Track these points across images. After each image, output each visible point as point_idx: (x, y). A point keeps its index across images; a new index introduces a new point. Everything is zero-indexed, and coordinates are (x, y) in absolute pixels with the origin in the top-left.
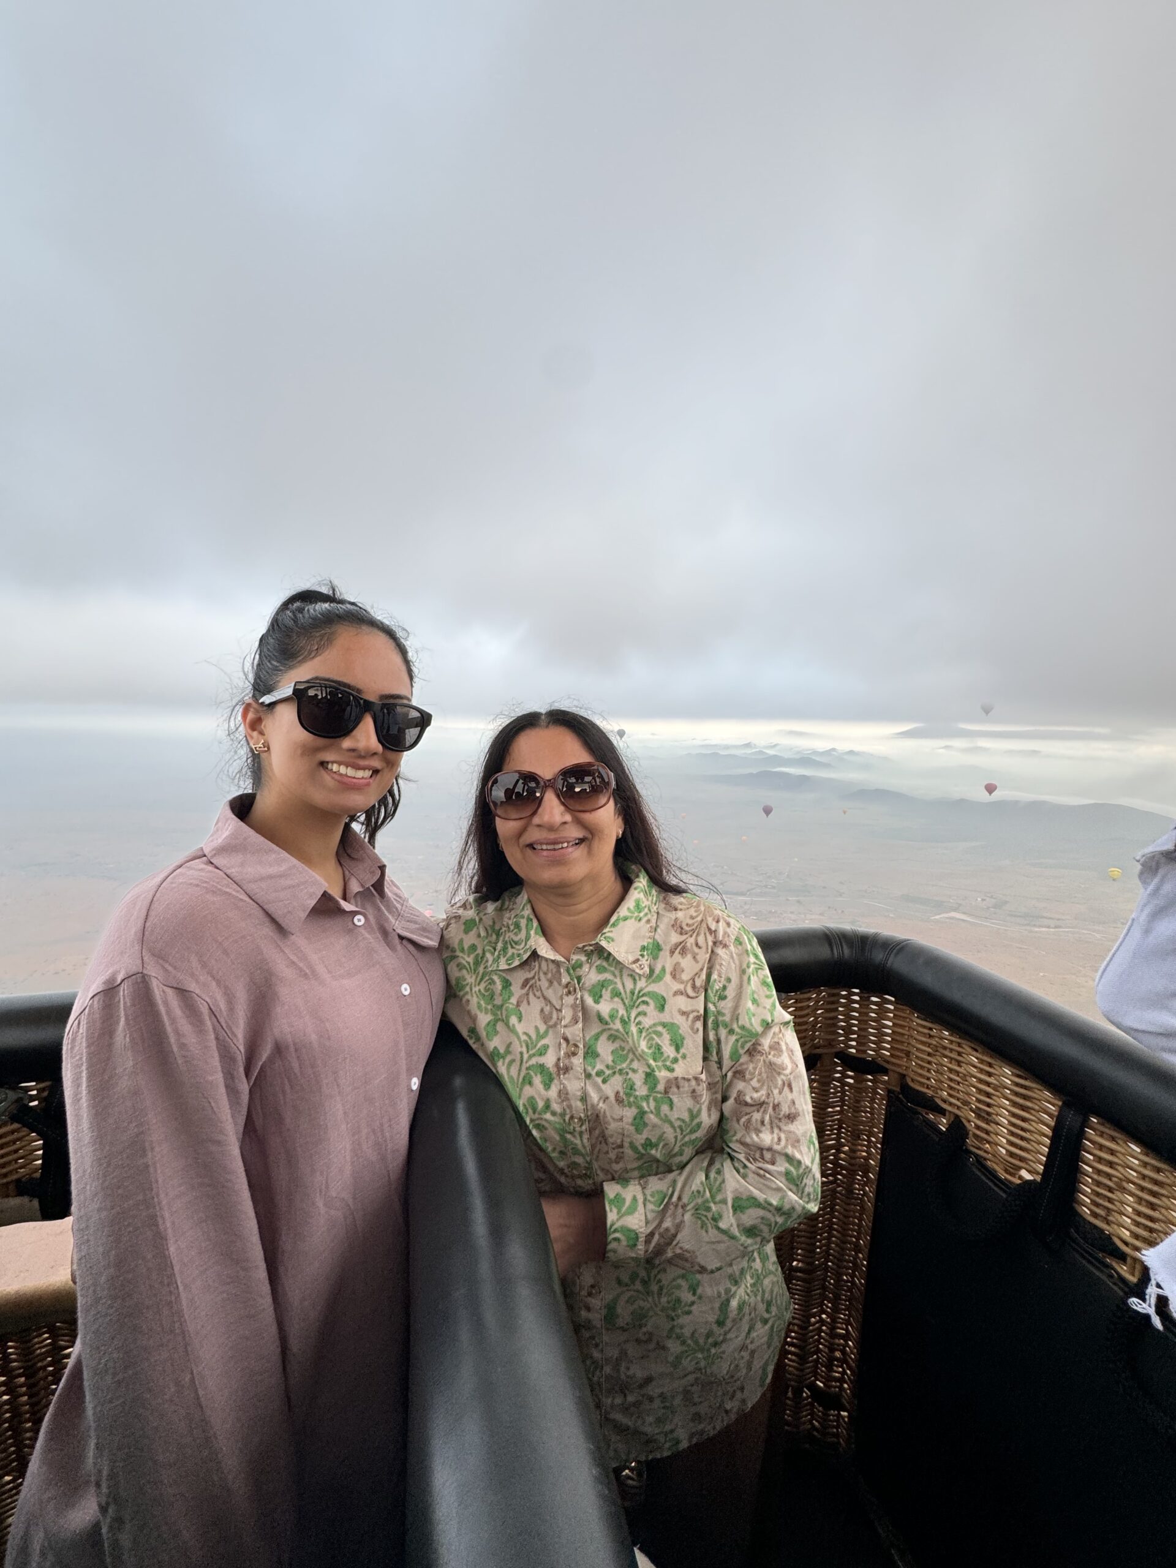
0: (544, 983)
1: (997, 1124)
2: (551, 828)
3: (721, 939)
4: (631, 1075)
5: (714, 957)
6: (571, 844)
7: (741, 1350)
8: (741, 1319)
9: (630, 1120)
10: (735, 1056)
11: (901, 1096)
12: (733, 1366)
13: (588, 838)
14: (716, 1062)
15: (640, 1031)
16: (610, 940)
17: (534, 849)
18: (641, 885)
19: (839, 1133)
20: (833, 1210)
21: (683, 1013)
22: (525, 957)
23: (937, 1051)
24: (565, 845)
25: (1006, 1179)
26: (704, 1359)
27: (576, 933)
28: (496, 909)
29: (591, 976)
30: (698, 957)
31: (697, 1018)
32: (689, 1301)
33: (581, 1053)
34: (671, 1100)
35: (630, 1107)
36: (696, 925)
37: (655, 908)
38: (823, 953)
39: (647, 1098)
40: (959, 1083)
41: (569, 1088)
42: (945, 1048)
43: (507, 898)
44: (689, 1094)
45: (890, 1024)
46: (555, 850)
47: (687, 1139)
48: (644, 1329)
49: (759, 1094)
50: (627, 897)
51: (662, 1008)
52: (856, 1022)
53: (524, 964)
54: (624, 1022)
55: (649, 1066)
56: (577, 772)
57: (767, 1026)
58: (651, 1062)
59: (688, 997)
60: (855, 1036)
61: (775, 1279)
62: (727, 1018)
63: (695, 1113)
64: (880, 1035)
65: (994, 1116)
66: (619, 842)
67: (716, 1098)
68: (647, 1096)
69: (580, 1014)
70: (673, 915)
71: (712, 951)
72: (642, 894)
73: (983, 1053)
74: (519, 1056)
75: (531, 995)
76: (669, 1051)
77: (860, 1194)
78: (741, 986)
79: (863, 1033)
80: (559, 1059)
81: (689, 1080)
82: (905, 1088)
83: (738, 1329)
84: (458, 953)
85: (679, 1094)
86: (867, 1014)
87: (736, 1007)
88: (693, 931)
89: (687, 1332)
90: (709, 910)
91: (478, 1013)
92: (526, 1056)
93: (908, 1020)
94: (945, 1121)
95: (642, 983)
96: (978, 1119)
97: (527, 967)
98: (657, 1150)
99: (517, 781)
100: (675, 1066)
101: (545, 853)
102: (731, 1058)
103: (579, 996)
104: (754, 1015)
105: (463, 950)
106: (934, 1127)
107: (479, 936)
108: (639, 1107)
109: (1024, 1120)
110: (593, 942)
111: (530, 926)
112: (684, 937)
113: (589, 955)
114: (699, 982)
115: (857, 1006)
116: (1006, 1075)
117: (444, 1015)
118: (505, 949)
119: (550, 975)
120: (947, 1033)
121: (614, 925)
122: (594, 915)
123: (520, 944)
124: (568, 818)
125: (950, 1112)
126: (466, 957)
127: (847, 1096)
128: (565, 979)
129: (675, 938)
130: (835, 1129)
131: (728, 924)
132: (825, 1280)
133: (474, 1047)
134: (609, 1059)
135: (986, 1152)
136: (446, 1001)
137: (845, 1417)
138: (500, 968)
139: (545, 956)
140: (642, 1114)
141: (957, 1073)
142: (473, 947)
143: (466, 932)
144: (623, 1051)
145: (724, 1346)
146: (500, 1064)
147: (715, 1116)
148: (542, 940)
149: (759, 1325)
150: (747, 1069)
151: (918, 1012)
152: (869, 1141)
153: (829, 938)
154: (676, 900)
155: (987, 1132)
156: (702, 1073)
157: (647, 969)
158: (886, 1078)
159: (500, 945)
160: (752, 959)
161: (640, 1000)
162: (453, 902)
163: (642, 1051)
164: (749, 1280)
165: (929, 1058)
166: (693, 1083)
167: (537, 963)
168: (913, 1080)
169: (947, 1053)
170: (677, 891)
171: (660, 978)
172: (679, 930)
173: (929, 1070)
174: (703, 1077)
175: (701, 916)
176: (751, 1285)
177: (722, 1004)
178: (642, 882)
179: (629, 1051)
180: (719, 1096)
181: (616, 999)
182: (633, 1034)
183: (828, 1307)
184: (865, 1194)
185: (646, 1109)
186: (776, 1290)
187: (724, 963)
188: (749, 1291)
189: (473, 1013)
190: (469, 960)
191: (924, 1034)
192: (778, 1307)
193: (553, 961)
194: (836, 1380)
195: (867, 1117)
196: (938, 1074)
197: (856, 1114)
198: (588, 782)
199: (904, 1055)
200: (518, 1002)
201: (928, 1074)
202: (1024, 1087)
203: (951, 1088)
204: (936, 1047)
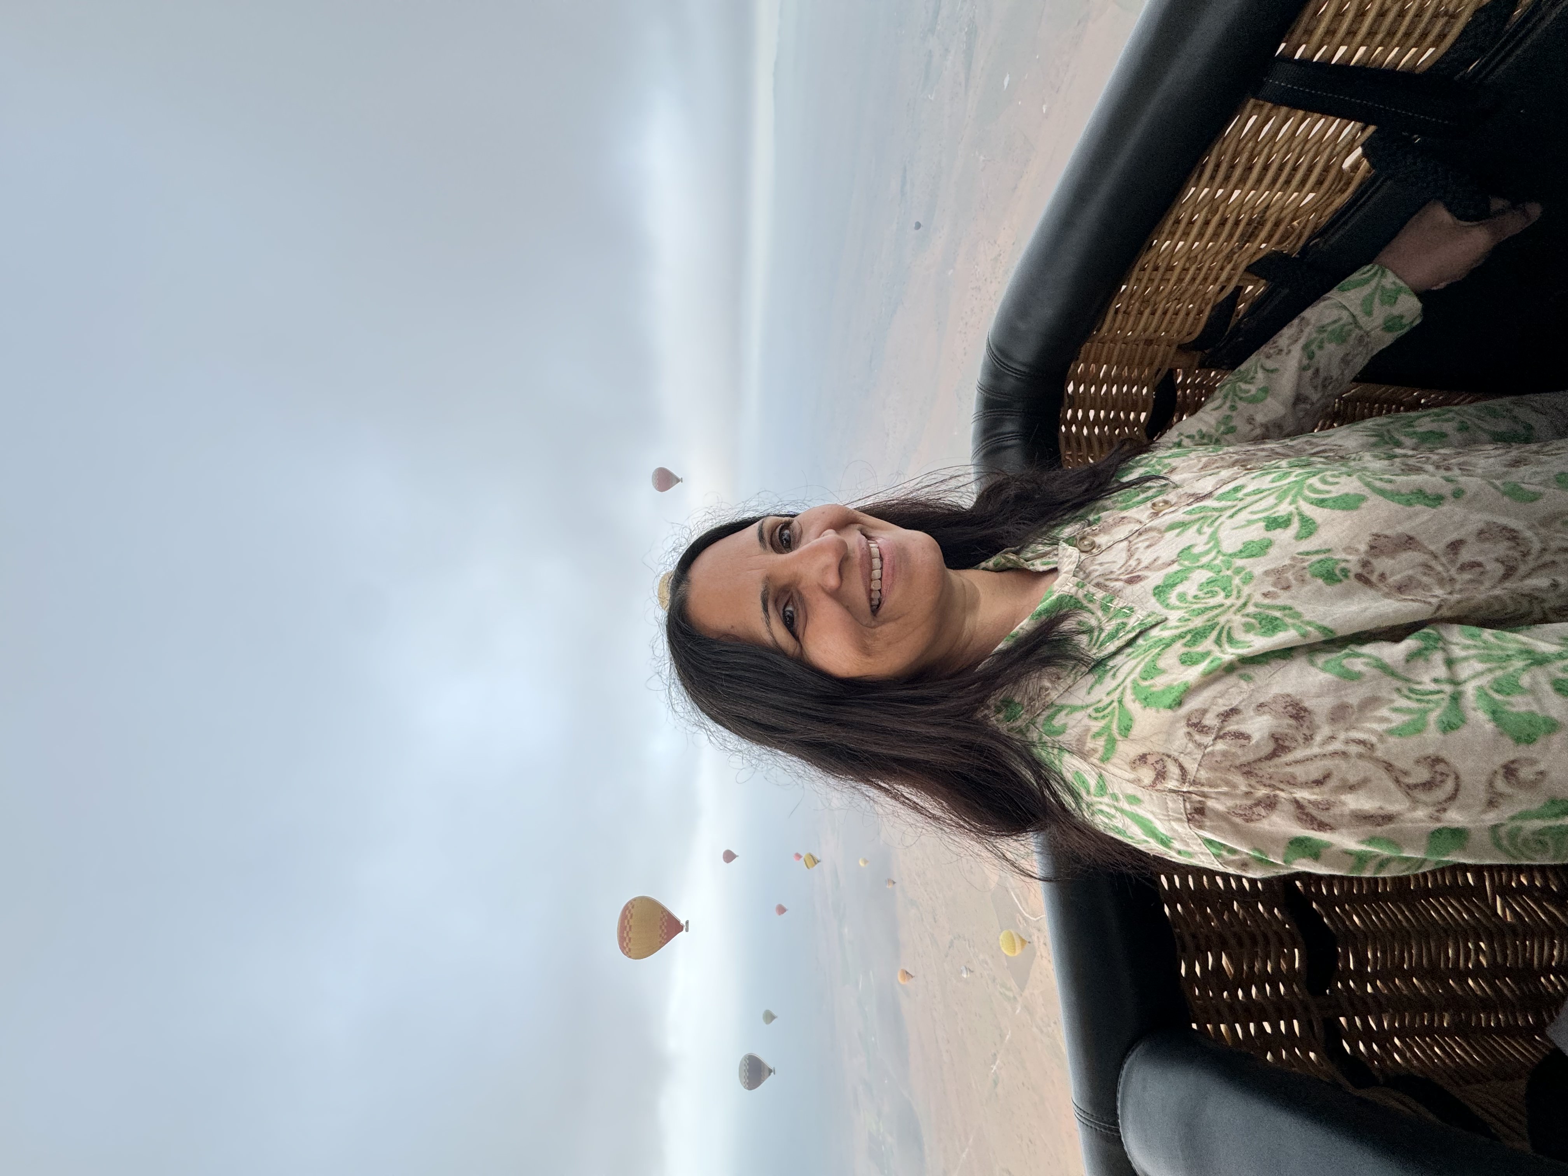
1: (1267, 207)
11: (1209, 350)
23: (1149, 301)
25: (1354, 193)
40: (1199, 269)
42: (1145, 290)
45: (1105, 367)
60: (1122, 412)
64: (1120, 380)
79: (1119, 402)
82: (1198, 344)
86: (1092, 398)
93: (1101, 343)
94: (1250, 288)
96: (1256, 236)
106: (1259, 302)
109: (1266, 168)
115: (1080, 412)
116: (1195, 195)
120: (1124, 287)
125: (1240, 280)
135: (1305, 227)
141: (1185, 270)
151: (1092, 332)
155: (1277, 224)
158: (1180, 371)
165: (1159, 312)
168: (1189, 334)
169: (1153, 286)
173: (1176, 313)
191: (1125, 320)
196: (1184, 298)
199: (1151, 349)
201: (1182, 314)
202: (1218, 166)
203: (1205, 279)
204: (1143, 302)
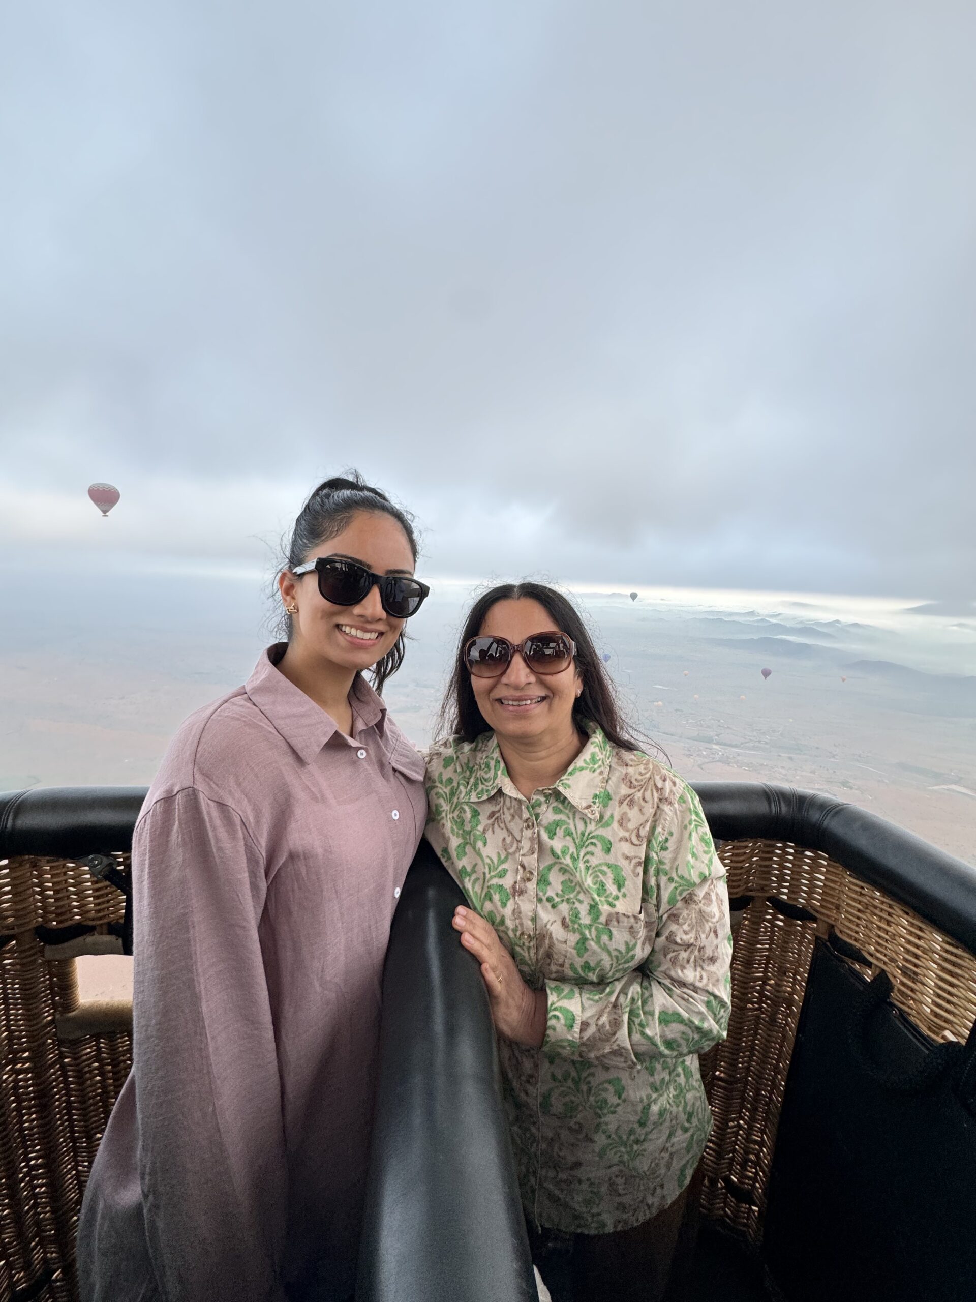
0: (508, 817)
1: (923, 984)
2: (517, 688)
3: (667, 795)
4: (577, 905)
5: (659, 813)
6: (534, 701)
7: (661, 1152)
8: (661, 1124)
9: (573, 944)
10: (672, 901)
11: (828, 944)
12: (653, 1165)
13: (550, 696)
14: (655, 905)
15: (588, 868)
16: (567, 786)
17: (502, 703)
18: (597, 740)
19: (766, 968)
20: (756, 1033)
21: (627, 858)
22: (492, 793)
23: (867, 908)
24: (529, 702)
25: (928, 1036)
26: (628, 1153)
27: (536, 776)
28: (471, 750)
29: (548, 815)
30: (644, 810)
31: (639, 863)
32: (615, 1103)
33: (535, 880)
34: (610, 932)
35: (574, 932)
36: (644, 781)
37: (608, 762)
38: (762, 808)
39: (589, 927)
40: (887, 941)
41: (522, 909)
42: (876, 907)
43: (480, 741)
44: (627, 929)
45: (823, 878)
46: (519, 706)
47: (621, 967)
48: (575, 1120)
49: (688, 937)
50: (584, 750)
51: (608, 851)
52: (789, 872)
53: (491, 799)
54: (574, 859)
55: (593, 899)
56: (542, 639)
57: (704, 879)
58: (595, 896)
59: (632, 843)
60: (788, 884)
61: (698, 1095)
62: (667, 867)
63: (631, 946)
64: (812, 887)
65: (922, 978)
66: (577, 700)
67: (651, 936)
68: (590, 925)
69: (536, 846)
70: (624, 770)
71: (658, 807)
72: (597, 748)
73: (914, 918)
74: (482, 876)
75: (496, 826)
76: (612, 889)
77: (783, 1023)
78: (680, 841)
79: (796, 883)
80: (515, 883)
81: (628, 917)
82: (834, 939)
83: (660, 1131)
84: (437, 784)
85: (618, 927)
86: (800, 866)
87: (674, 859)
88: (642, 786)
89: (612, 1127)
90: (656, 767)
91: (451, 835)
92: (488, 876)
93: (840, 876)
94: (870, 973)
95: (591, 827)
96: (905, 977)
97: (494, 802)
98: (594, 974)
99: (492, 644)
100: (616, 903)
101: (511, 708)
102: (669, 902)
103: (536, 831)
104: (693, 867)
105: (441, 782)
106: (859, 977)
107: (456, 771)
108: (582, 934)
109: (952, 985)
110: (552, 787)
111: (498, 767)
112: (633, 791)
113: (547, 797)
114: (644, 832)
115: (791, 858)
116: (937, 941)
117: (424, 835)
118: (476, 785)
119: (512, 811)
120: (878, 894)
121: (571, 774)
122: (553, 762)
123: (489, 781)
124: (532, 679)
125: (876, 966)
126: (443, 788)
127: (776, 936)
128: (526, 815)
129: (624, 790)
130: (763, 964)
131: (674, 784)
132: (744, 1092)
133: (445, 864)
134: (559, 888)
135: (909, 1007)
136: (427, 824)
137: (755, 1211)
138: (472, 800)
139: (508, 794)
140: (584, 940)
141: (887, 932)
142: (450, 780)
143: (445, 767)
144: (571, 883)
145: (646, 1145)
146: (466, 880)
147: (648, 949)
148: (507, 780)
149: (679, 1132)
150: (681, 914)
151: (850, 871)
152: (794, 979)
153: (768, 795)
154: (627, 756)
155: (912, 990)
156: (640, 913)
157: (597, 815)
158: (815, 925)
159: (472, 781)
160: (694, 817)
161: (589, 841)
162: (437, 740)
163: (588, 885)
164: (672, 1092)
165: (859, 914)
166: (632, 920)
167: (502, 799)
168: (841, 932)
169: (877, 912)
170: (629, 747)
171: (607, 825)
172: (629, 784)
173: (857, 925)
174: (642, 916)
175: (649, 773)
176: (673, 1096)
177: (663, 854)
178: (598, 737)
179: (576, 885)
180: (654, 934)
181: (568, 838)
182: (581, 871)
183: (746, 1115)
184: (787, 1024)
185: (588, 936)
186: (698, 1103)
187: (668, 818)
188: (671, 1101)
189: (447, 835)
190: (445, 790)
191: (856, 892)
192: (699, 1120)
193: (516, 799)
194: (749, 1178)
195: (794, 957)
196: (867, 930)
197: (783, 953)
198: (552, 648)
199: (834, 908)
200: (484, 830)
201: (857, 929)
202: (956, 955)
203: (879, 944)
204: (867, 905)
